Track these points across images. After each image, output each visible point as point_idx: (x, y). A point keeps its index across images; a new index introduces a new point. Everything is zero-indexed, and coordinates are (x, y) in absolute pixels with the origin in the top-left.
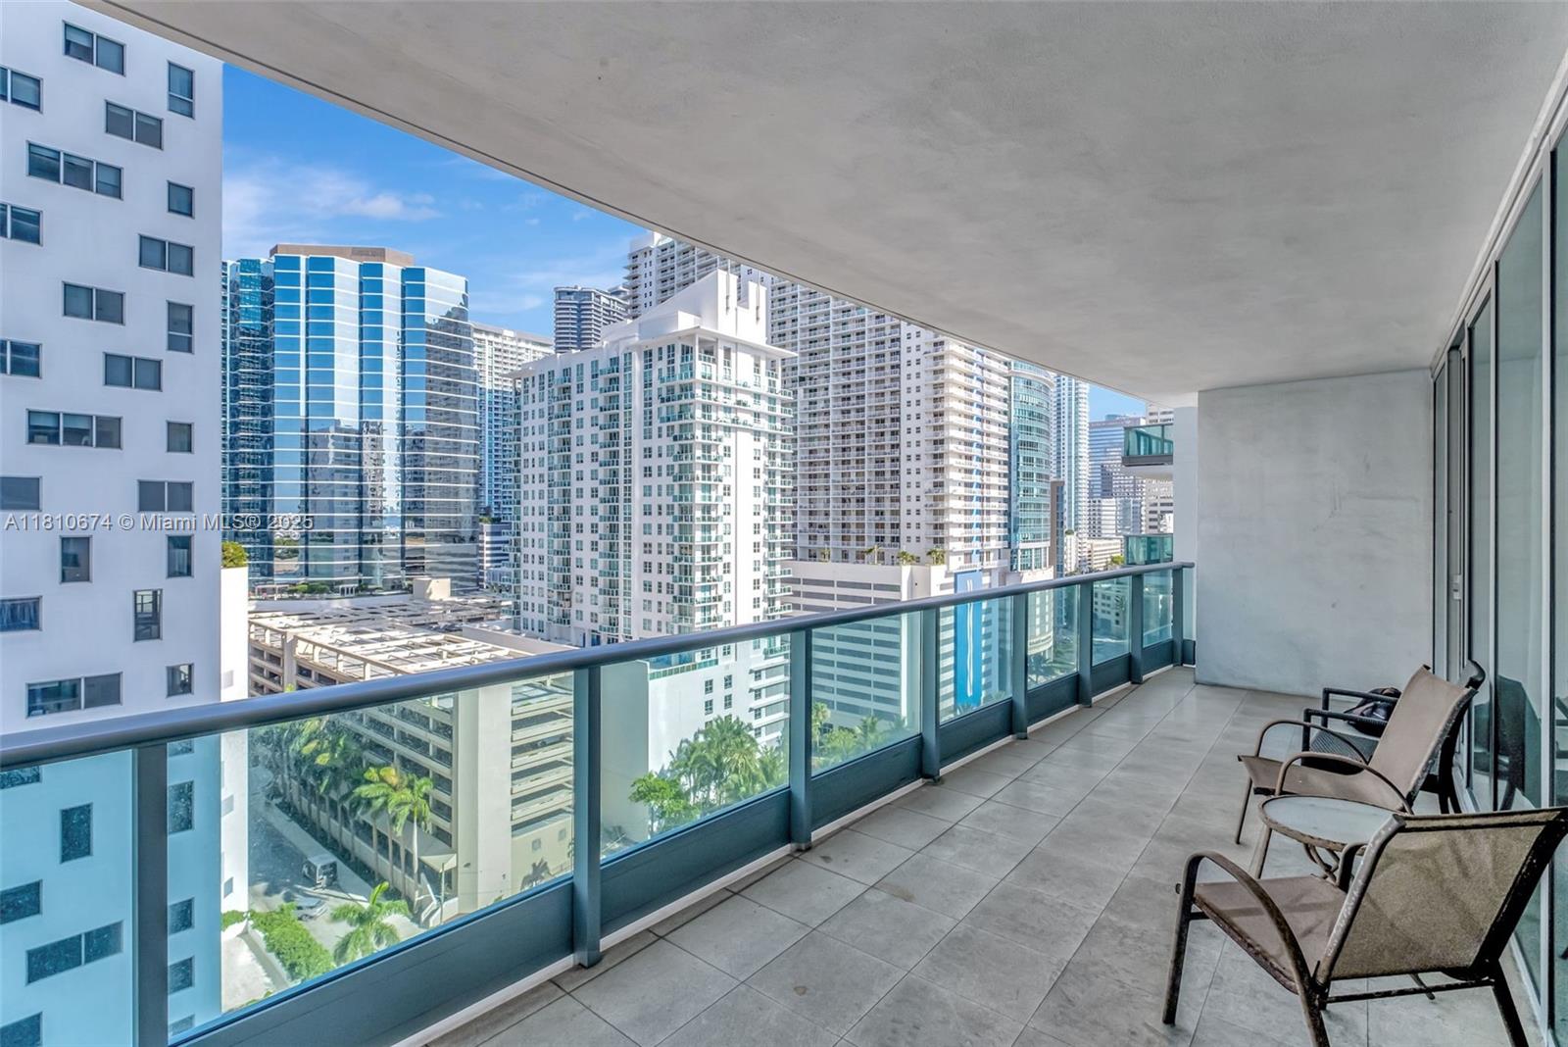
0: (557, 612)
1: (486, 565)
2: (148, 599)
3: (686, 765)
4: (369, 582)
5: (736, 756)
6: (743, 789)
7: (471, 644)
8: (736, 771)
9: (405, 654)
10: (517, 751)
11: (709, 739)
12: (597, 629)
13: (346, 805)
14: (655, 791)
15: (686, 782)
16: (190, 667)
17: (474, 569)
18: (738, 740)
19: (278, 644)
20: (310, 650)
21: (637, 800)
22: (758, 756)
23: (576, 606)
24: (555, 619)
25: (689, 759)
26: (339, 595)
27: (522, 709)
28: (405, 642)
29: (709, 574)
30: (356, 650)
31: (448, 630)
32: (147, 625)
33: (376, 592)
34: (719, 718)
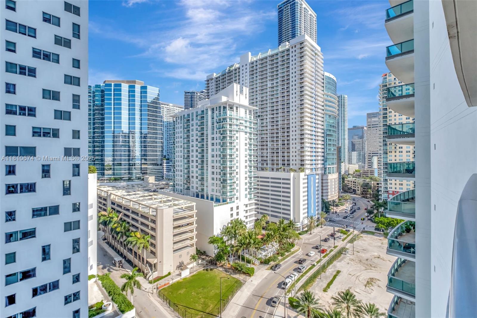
0: (186, 186)
1: (165, 172)
2: (68, 183)
3: (225, 233)
4: (131, 177)
5: (241, 231)
6: (243, 241)
7: (161, 196)
8: (241, 235)
9: (142, 198)
10: (174, 228)
11: (232, 225)
12: (198, 191)
13: (125, 243)
14: (216, 241)
15: (225, 238)
16: (79, 203)
17: (161, 173)
18: (241, 226)
19: (106, 195)
20: (115, 197)
21: (210, 244)
22: (247, 231)
23: (191, 185)
24: (185, 188)
25: (226, 231)
26: (123, 181)
27: (176, 216)
28: (142, 195)
29: (232, 175)
30: (128, 197)
31: (154, 191)
32: (67, 191)
33: (134, 180)
34: (235, 219)
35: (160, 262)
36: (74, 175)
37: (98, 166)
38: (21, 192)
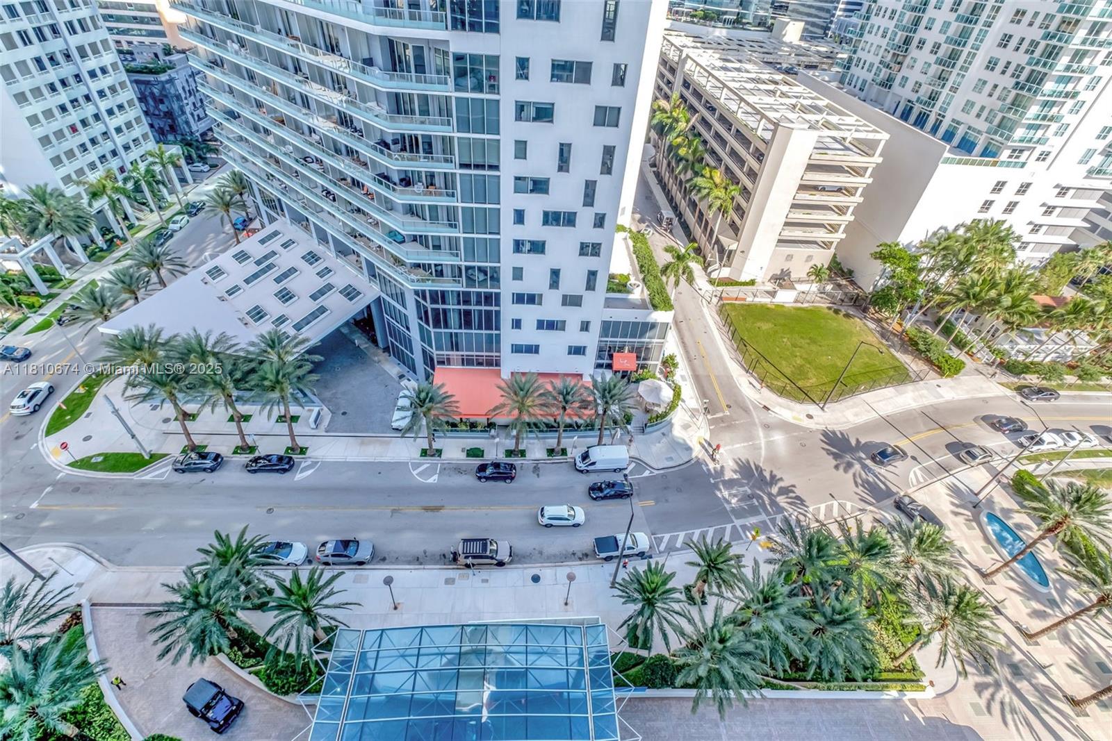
0: (884, 73)
1: (838, 13)
2: (612, 8)
3: (934, 248)
4: (744, 16)
5: (989, 259)
6: (977, 289)
7: (799, 89)
8: (980, 271)
9: (750, 86)
10: (803, 188)
11: (969, 235)
12: (914, 99)
13: (688, 186)
14: (894, 258)
15: (925, 262)
17: (827, 15)
18: (999, 246)
19: (676, 59)
20: (693, 69)
21: (876, 258)
22: (1011, 267)
23: (905, 71)
24: (878, 81)
25: (939, 244)
26: (720, 25)
27: (818, 157)
28: (753, 76)
30: (720, 74)
31: (788, 72)
33: (747, 27)
34: (992, 219)
35: (743, 252)
38: (539, 18)
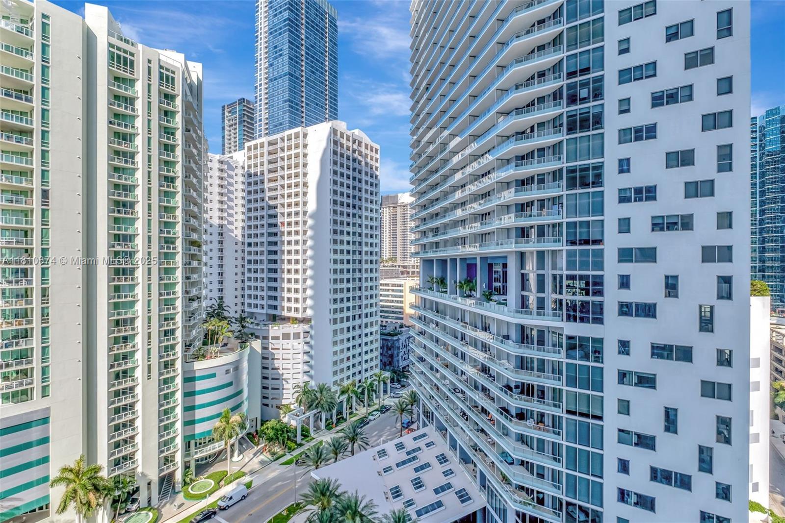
2: (708, 310)
16: (731, 351)
32: (707, 324)
36: (720, 297)
37: (772, 282)
38: (637, 315)
